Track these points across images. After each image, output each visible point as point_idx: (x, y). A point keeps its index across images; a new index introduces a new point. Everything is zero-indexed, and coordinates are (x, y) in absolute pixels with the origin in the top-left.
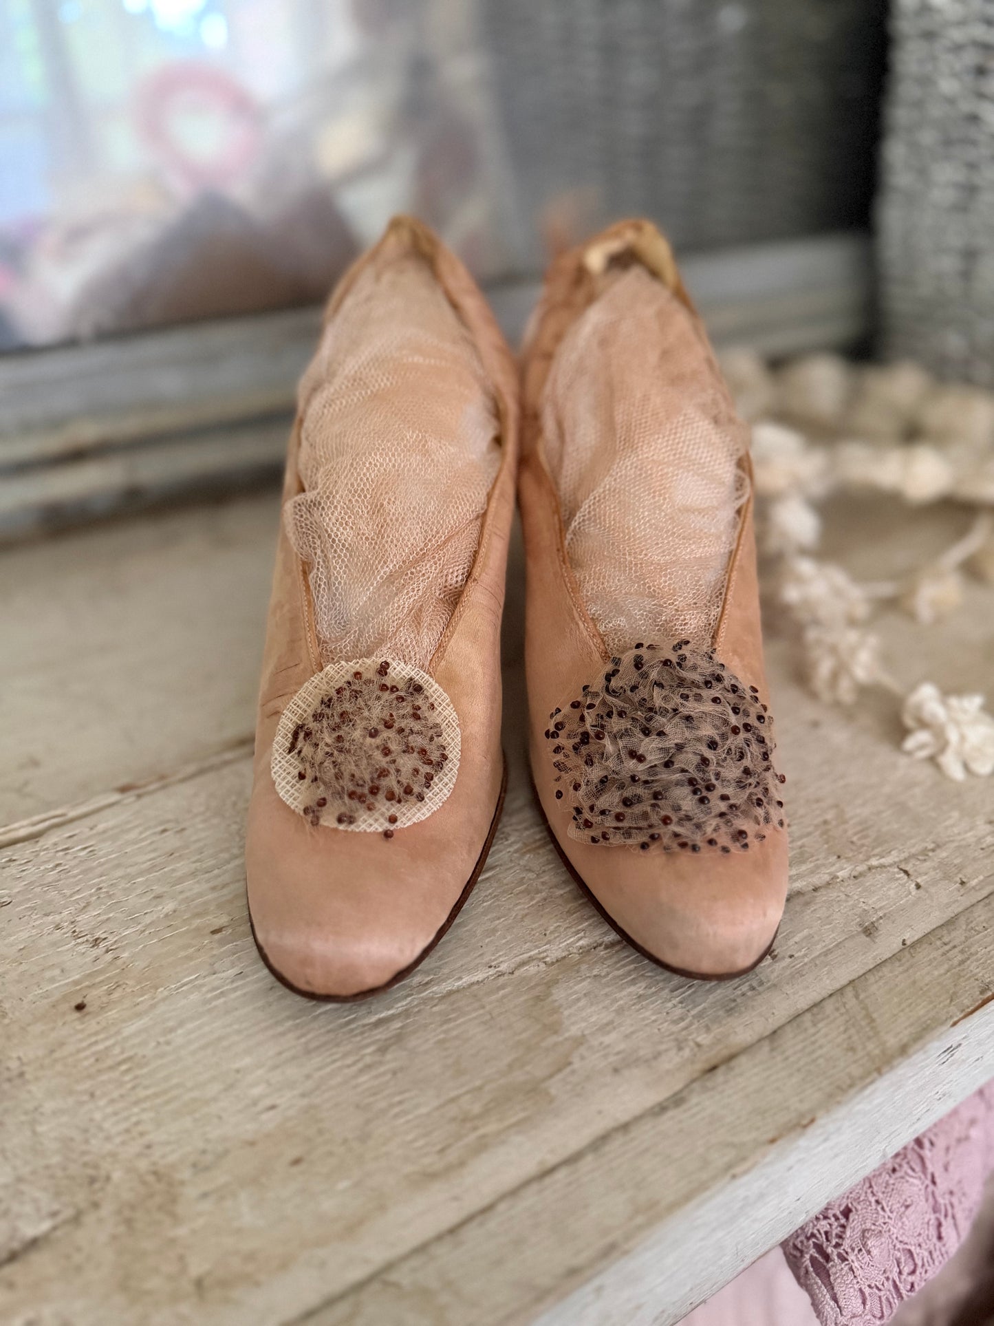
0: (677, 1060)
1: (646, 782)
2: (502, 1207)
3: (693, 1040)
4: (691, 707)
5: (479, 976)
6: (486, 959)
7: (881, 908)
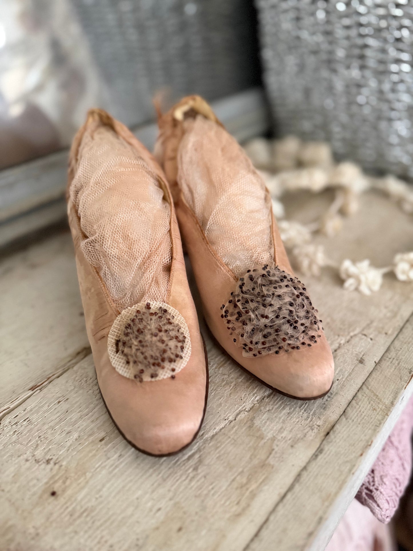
0: (313, 434)
1: (271, 326)
2: (272, 518)
3: (316, 424)
4: (279, 291)
5: (222, 425)
6: (222, 417)
7: (362, 351)
